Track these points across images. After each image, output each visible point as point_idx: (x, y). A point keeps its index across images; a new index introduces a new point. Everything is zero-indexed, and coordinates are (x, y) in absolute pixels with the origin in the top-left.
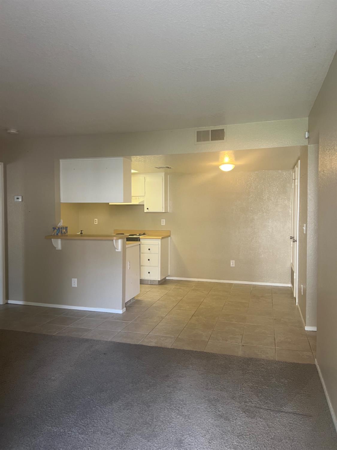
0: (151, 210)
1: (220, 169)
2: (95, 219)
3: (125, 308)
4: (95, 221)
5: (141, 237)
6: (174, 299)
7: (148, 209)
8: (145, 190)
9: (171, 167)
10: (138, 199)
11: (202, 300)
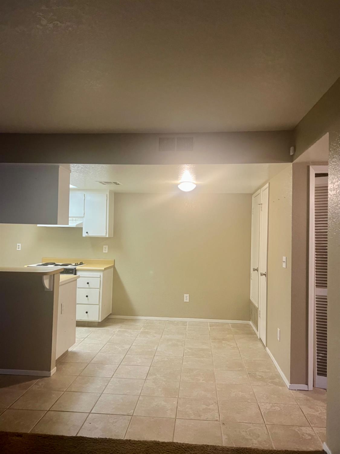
0: (91, 234)
1: (178, 188)
2: (18, 244)
3: (56, 367)
4: (18, 247)
5: (78, 267)
6: (120, 349)
7: (87, 233)
8: (84, 210)
9: (119, 183)
10: (76, 220)
11: (155, 348)
